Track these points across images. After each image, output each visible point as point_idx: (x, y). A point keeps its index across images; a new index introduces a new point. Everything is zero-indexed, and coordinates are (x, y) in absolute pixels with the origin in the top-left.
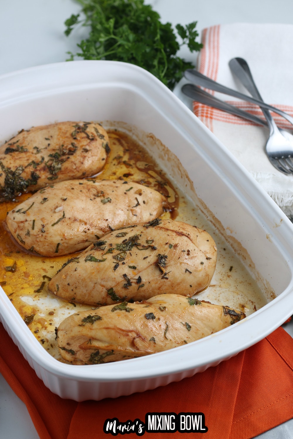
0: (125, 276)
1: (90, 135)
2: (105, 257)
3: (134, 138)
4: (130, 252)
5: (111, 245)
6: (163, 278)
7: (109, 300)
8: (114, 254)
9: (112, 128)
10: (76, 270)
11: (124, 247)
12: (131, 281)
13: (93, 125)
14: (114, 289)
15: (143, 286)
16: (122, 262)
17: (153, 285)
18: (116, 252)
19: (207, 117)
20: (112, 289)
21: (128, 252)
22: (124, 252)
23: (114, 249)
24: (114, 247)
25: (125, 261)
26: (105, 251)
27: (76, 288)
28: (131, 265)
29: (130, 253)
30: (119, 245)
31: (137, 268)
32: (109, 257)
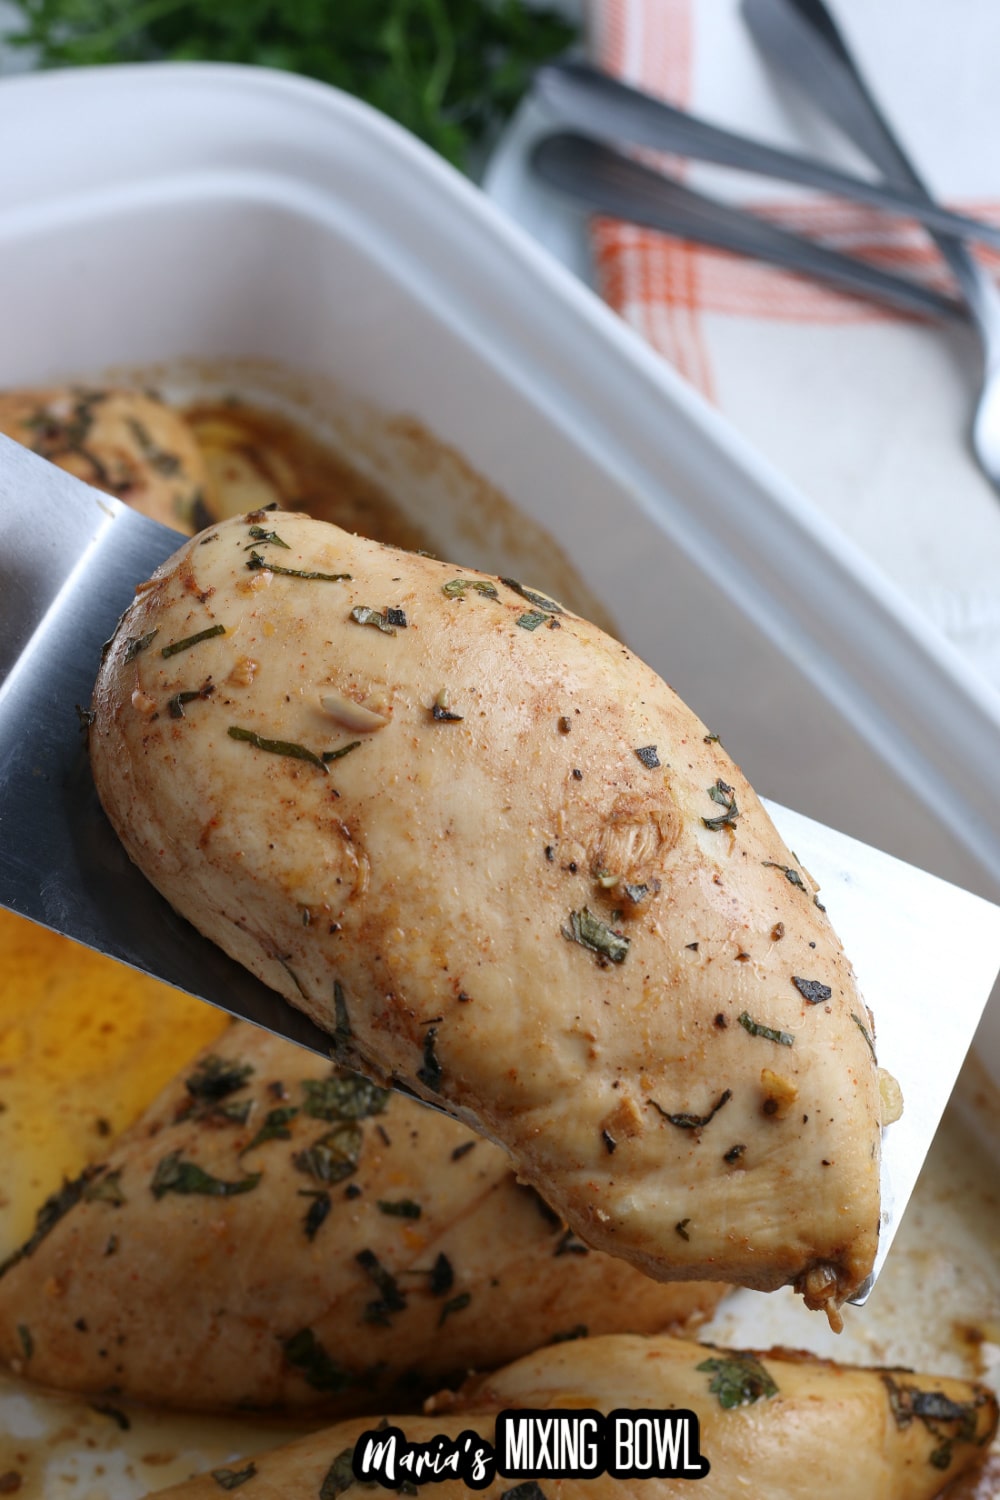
0: (366, 1259)
1: (111, 463)
2: (253, 1162)
3: (325, 434)
4: (381, 1120)
5: (275, 1089)
6: (561, 1250)
7: (298, 1388)
8: (298, 1144)
9: (213, 393)
10: (111, 1251)
11: (345, 1099)
12: (405, 1282)
13: (119, 407)
14: (320, 1334)
15: (464, 1300)
16: (344, 1185)
17: (516, 1292)
18: (309, 1130)
19: (669, 299)
20: (305, 1333)
21: (368, 1124)
22: (350, 1126)
23: (294, 1111)
24: (293, 1098)
25: (358, 1181)
26: (252, 1126)
27: (121, 1340)
28: (394, 1195)
29: (380, 1131)
30: (318, 1088)
31: (427, 1209)
32: (275, 1159)
